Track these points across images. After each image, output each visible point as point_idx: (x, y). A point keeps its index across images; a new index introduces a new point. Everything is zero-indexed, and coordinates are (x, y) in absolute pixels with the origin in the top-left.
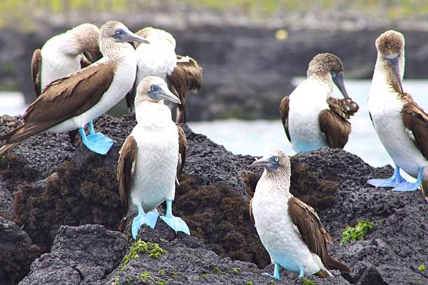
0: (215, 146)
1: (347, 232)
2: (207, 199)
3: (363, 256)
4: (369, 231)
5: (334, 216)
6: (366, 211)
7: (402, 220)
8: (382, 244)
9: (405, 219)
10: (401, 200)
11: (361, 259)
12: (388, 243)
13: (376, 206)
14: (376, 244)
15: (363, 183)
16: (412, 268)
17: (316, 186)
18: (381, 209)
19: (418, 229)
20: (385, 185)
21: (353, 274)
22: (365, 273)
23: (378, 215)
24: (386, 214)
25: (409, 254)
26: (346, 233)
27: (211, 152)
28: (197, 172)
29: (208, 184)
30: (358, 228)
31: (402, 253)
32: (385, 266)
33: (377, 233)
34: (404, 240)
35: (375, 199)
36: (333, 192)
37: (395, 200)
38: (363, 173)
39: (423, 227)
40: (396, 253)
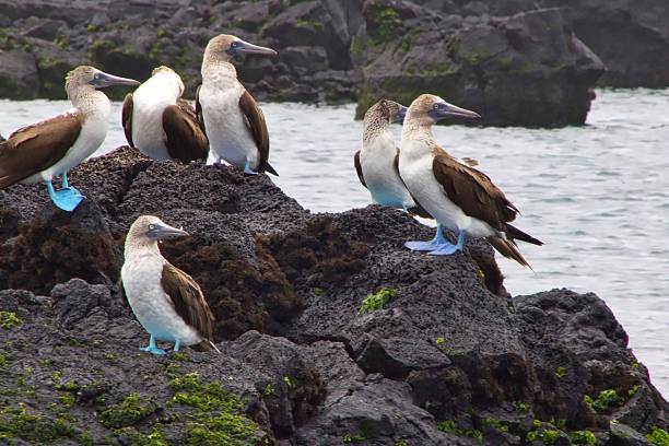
0: (287, 199)
1: (368, 300)
2: (204, 262)
3: (371, 327)
4: (389, 300)
5: (361, 282)
6: (392, 277)
7: (426, 287)
8: (397, 313)
9: (430, 287)
10: (431, 266)
11: (367, 331)
12: (407, 313)
13: (403, 271)
14: (392, 313)
15: (401, 246)
16: (430, 341)
17: (346, 248)
18: (408, 274)
19: (445, 298)
20: (421, 248)
21: (355, 347)
22: (368, 346)
23: (403, 281)
24: (411, 281)
25: (429, 326)
26: (365, 301)
27: (276, 207)
28: (199, 231)
29: (210, 245)
30: (379, 296)
31: (421, 324)
32: (395, 339)
33: (397, 302)
34: (426, 309)
35: (403, 263)
36: (363, 255)
37: (423, 265)
38: (405, 234)
39: (452, 295)
40: (415, 323)
